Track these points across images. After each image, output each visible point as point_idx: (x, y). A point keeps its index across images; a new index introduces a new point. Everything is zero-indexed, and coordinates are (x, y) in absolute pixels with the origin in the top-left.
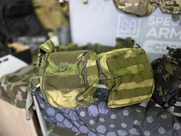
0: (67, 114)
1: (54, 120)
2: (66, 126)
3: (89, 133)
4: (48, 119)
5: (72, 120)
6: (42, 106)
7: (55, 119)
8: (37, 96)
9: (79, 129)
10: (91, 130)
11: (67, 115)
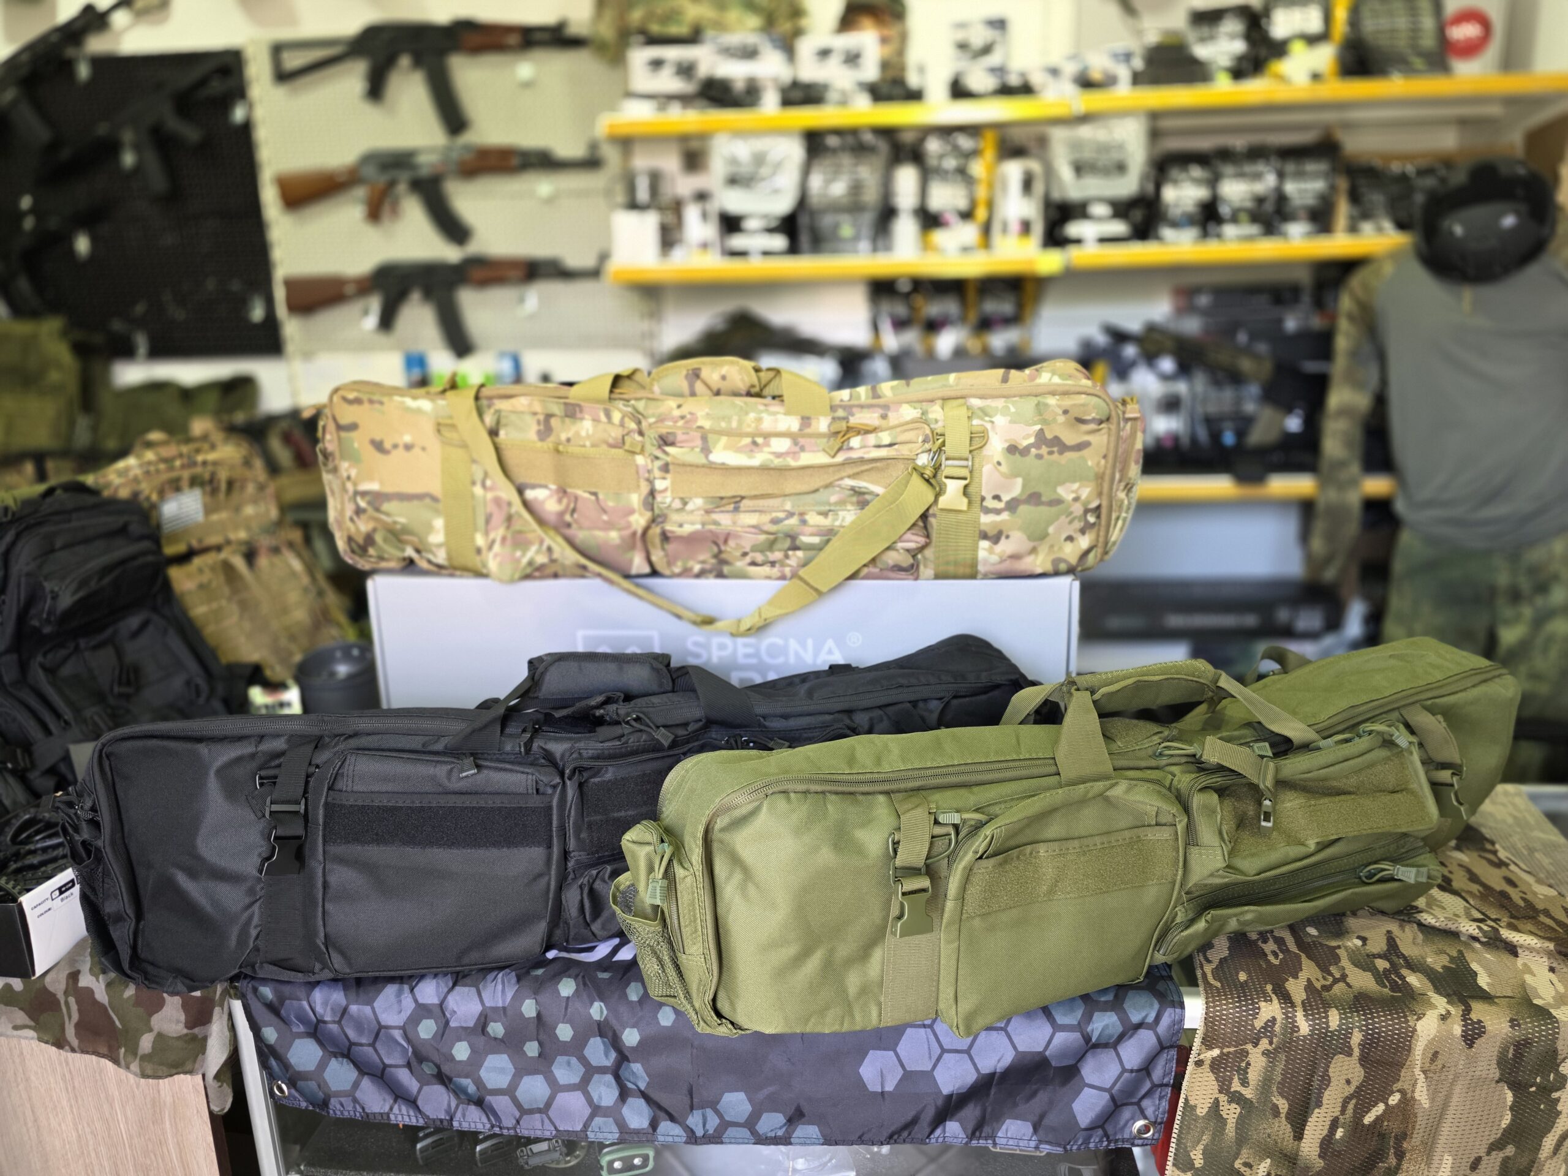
0: (369, 1045)
1: (319, 1086)
2: (367, 1111)
3: (455, 1112)
4: (293, 1091)
5: (391, 1066)
6: (270, 1034)
7: (322, 1084)
8: (250, 996)
9: (420, 1103)
10: (463, 1097)
11: (370, 1050)
